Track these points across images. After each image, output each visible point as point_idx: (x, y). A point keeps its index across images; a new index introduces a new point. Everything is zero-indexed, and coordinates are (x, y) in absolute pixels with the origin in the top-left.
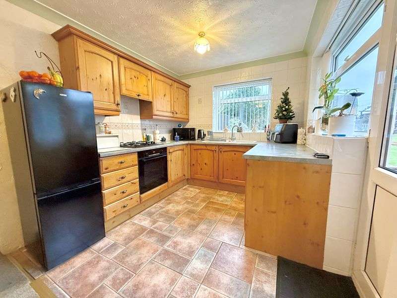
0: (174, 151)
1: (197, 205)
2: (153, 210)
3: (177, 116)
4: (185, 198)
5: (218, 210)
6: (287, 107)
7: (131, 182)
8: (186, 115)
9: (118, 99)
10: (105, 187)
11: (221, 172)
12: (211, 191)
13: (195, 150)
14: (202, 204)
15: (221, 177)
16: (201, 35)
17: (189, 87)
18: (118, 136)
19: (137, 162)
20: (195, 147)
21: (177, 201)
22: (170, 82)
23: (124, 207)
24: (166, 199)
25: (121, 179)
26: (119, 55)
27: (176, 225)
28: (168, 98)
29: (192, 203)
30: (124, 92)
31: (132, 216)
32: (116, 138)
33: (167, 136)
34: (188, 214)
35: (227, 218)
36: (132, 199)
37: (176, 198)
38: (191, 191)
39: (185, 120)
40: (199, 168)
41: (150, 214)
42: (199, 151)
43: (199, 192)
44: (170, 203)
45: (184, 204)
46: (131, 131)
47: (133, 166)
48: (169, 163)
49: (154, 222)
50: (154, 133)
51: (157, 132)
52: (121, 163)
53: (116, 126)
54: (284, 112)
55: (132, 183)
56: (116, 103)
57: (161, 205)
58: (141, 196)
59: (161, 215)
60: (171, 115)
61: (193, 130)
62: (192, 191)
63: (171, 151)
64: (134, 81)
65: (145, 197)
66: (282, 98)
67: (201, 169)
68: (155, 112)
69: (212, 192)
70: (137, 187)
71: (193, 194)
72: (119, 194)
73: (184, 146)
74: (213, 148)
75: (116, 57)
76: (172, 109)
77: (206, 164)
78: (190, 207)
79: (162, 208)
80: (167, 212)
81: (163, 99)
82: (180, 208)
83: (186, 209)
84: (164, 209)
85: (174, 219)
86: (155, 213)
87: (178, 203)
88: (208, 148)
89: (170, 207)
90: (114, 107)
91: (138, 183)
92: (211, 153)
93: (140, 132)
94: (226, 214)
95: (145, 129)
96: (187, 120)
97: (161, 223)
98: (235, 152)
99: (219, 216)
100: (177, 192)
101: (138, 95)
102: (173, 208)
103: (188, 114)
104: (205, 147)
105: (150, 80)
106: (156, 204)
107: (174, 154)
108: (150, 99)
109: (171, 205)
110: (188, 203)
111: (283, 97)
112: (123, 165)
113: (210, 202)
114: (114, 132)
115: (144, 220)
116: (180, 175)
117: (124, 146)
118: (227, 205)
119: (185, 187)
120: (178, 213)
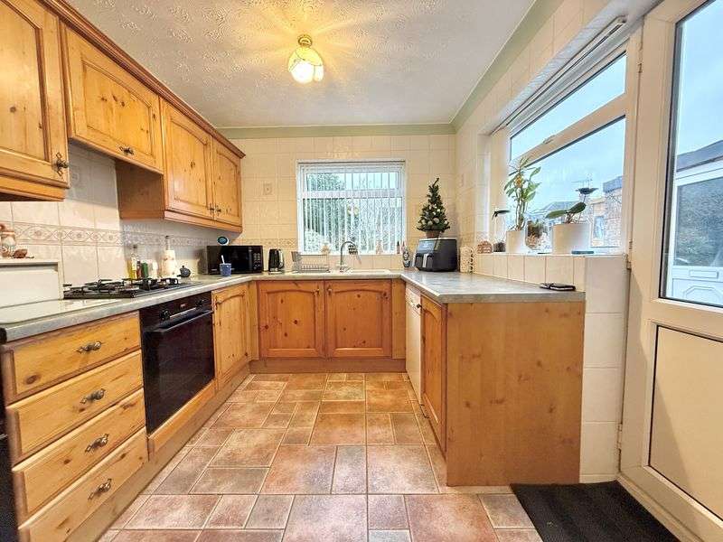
0: (225, 300)
1: (299, 420)
2: (187, 467)
3: (221, 217)
4: (262, 410)
5: (351, 420)
6: (439, 210)
7: (121, 403)
8: (236, 218)
9: (60, 149)
10: (25, 449)
11: (331, 336)
12: (311, 379)
13: (268, 293)
14: (308, 413)
15: (331, 346)
16: (304, 42)
17: (240, 155)
18: (55, 265)
19: (137, 341)
20: (270, 287)
21: (244, 422)
22: (203, 135)
23: (101, 491)
24: (212, 422)
25: (87, 404)
26: (63, 19)
27: (275, 490)
28: (199, 172)
29: (285, 417)
30: (81, 133)
31: (119, 510)
32: (50, 271)
33: (191, 265)
34: (290, 450)
35: (378, 431)
36: (123, 456)
37: (238, 415)
38: (269, 388)
39: (235, 228)
40: (280, 333)
41: (183, 483)
42: (280, 296)
43: (287, 387)
44: (227, 434)
45: (266, 425)
46: (92, 250)
47: (127, 352)
48: (217, 330)
49: (207, 503)
50: (160, 258)
51: (171, 253)
52: (89, 349)
53: (38, 233)
54: (435, 219)
55: (125, 407)
56: (55, 159)
57: (207, 445)
58: (151, 436)
59: (219, 473)
60: (208, 214)
61: (258, 249)
62: (271, 389)
63: (220, 300)
64: (112, 109)
65: (163, 436)
66: (429, 196)
67: (286, 335)
68: (172, 204)
69: (317, 381)
70: (140, 413)
71: (276, 395)
72: (79, 455)
73: (245, 286)
74: (313, 287)
75: (53, 21)
76: (210, 202)
77: (296, 322)
78: (284, 428)
79: (212, 452)
80: (232, 459)
81: (188, 172)
82: (261, 438)
83: (278, 436)
84: (220, 455)
85: (260, 472)
86: (195, 476)
87: (250, 426)
88: (302, 287)
89: (234, 443)
90: (47, 172)
91: (142, 400)
92: (309, 299)
93: (118, 253)
94: (371, 425)
95: (135, 247)
96: (238, 229)
97: (230, 500)
98: (359, 293)
99: (360, 433)
100: (233, 399)
101: (127, 151)
102: (244, 445)
103: (239, 215)
104: (292, 286)
105: (158, 118)
106: (188, 446)
107: (225, 305)
108: (158, 168)
109: (234, 436)
110: (275, 419)
111: (431, 194)
112: (95, 357)
113: (324, 406)
114: (37, 253)
115: (171, 506)
116: (239, 355)
117: (75, 294)
118: (360, 403)
119: (247, 382)
120: (262, 453)
